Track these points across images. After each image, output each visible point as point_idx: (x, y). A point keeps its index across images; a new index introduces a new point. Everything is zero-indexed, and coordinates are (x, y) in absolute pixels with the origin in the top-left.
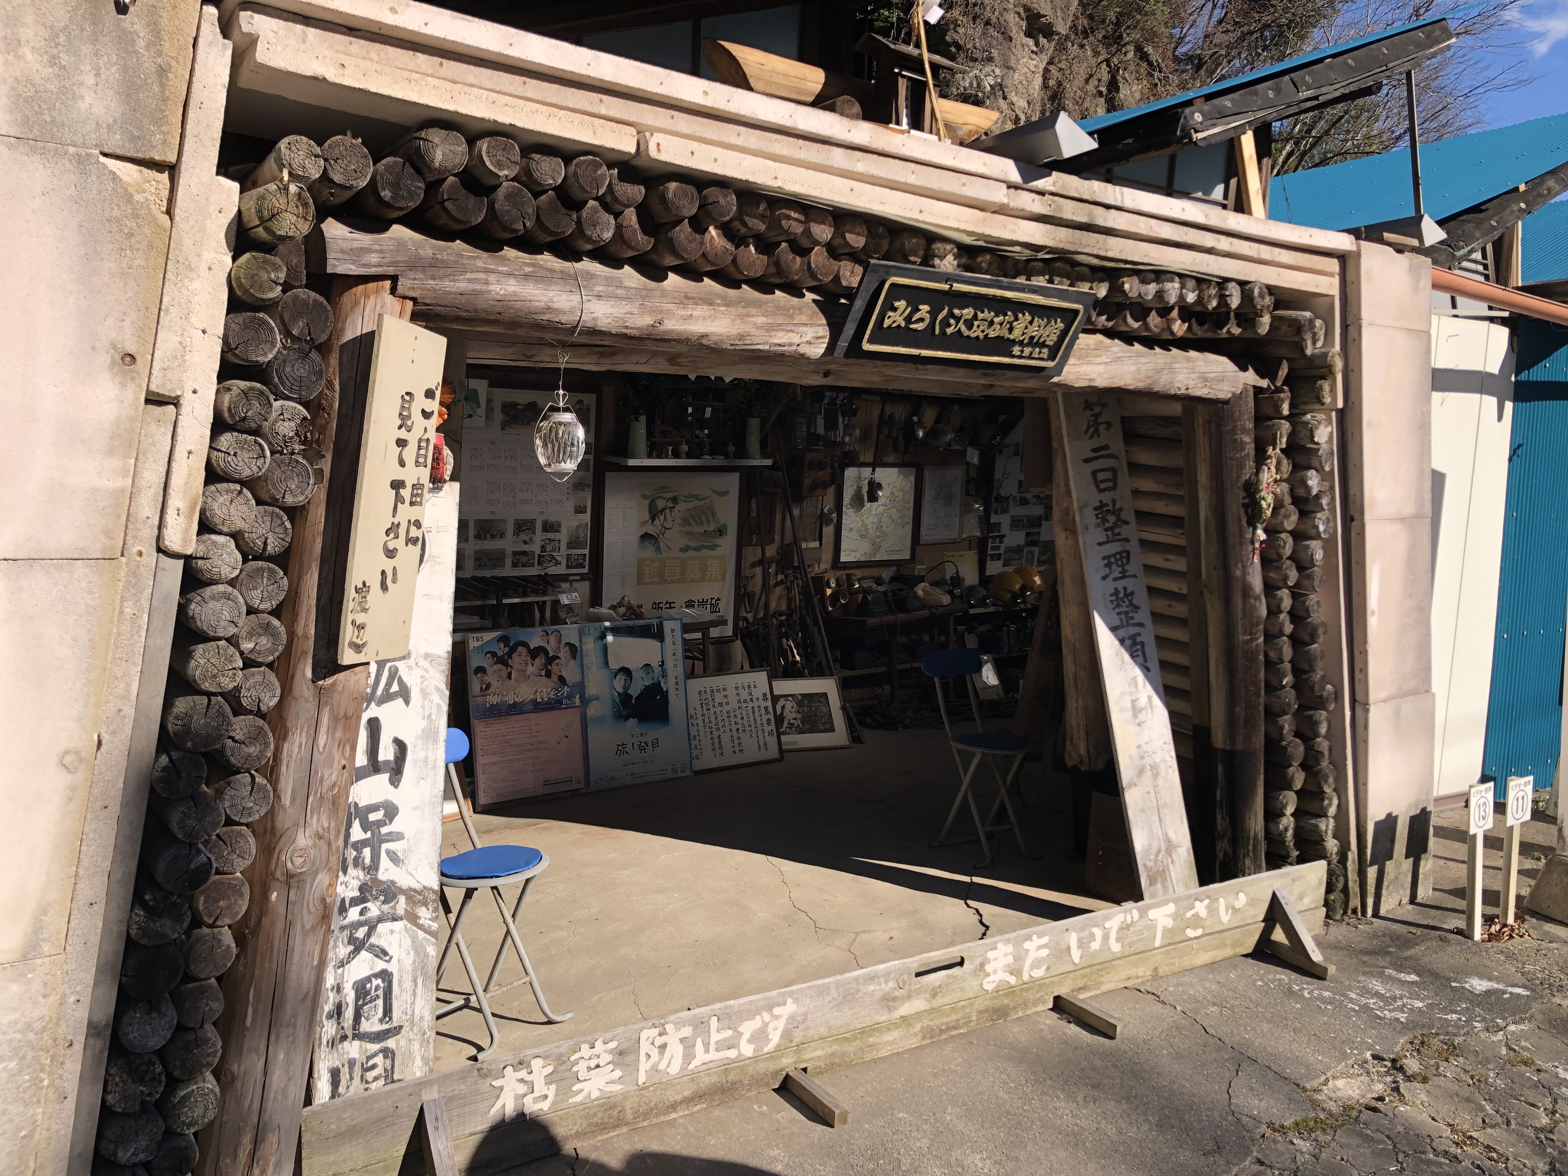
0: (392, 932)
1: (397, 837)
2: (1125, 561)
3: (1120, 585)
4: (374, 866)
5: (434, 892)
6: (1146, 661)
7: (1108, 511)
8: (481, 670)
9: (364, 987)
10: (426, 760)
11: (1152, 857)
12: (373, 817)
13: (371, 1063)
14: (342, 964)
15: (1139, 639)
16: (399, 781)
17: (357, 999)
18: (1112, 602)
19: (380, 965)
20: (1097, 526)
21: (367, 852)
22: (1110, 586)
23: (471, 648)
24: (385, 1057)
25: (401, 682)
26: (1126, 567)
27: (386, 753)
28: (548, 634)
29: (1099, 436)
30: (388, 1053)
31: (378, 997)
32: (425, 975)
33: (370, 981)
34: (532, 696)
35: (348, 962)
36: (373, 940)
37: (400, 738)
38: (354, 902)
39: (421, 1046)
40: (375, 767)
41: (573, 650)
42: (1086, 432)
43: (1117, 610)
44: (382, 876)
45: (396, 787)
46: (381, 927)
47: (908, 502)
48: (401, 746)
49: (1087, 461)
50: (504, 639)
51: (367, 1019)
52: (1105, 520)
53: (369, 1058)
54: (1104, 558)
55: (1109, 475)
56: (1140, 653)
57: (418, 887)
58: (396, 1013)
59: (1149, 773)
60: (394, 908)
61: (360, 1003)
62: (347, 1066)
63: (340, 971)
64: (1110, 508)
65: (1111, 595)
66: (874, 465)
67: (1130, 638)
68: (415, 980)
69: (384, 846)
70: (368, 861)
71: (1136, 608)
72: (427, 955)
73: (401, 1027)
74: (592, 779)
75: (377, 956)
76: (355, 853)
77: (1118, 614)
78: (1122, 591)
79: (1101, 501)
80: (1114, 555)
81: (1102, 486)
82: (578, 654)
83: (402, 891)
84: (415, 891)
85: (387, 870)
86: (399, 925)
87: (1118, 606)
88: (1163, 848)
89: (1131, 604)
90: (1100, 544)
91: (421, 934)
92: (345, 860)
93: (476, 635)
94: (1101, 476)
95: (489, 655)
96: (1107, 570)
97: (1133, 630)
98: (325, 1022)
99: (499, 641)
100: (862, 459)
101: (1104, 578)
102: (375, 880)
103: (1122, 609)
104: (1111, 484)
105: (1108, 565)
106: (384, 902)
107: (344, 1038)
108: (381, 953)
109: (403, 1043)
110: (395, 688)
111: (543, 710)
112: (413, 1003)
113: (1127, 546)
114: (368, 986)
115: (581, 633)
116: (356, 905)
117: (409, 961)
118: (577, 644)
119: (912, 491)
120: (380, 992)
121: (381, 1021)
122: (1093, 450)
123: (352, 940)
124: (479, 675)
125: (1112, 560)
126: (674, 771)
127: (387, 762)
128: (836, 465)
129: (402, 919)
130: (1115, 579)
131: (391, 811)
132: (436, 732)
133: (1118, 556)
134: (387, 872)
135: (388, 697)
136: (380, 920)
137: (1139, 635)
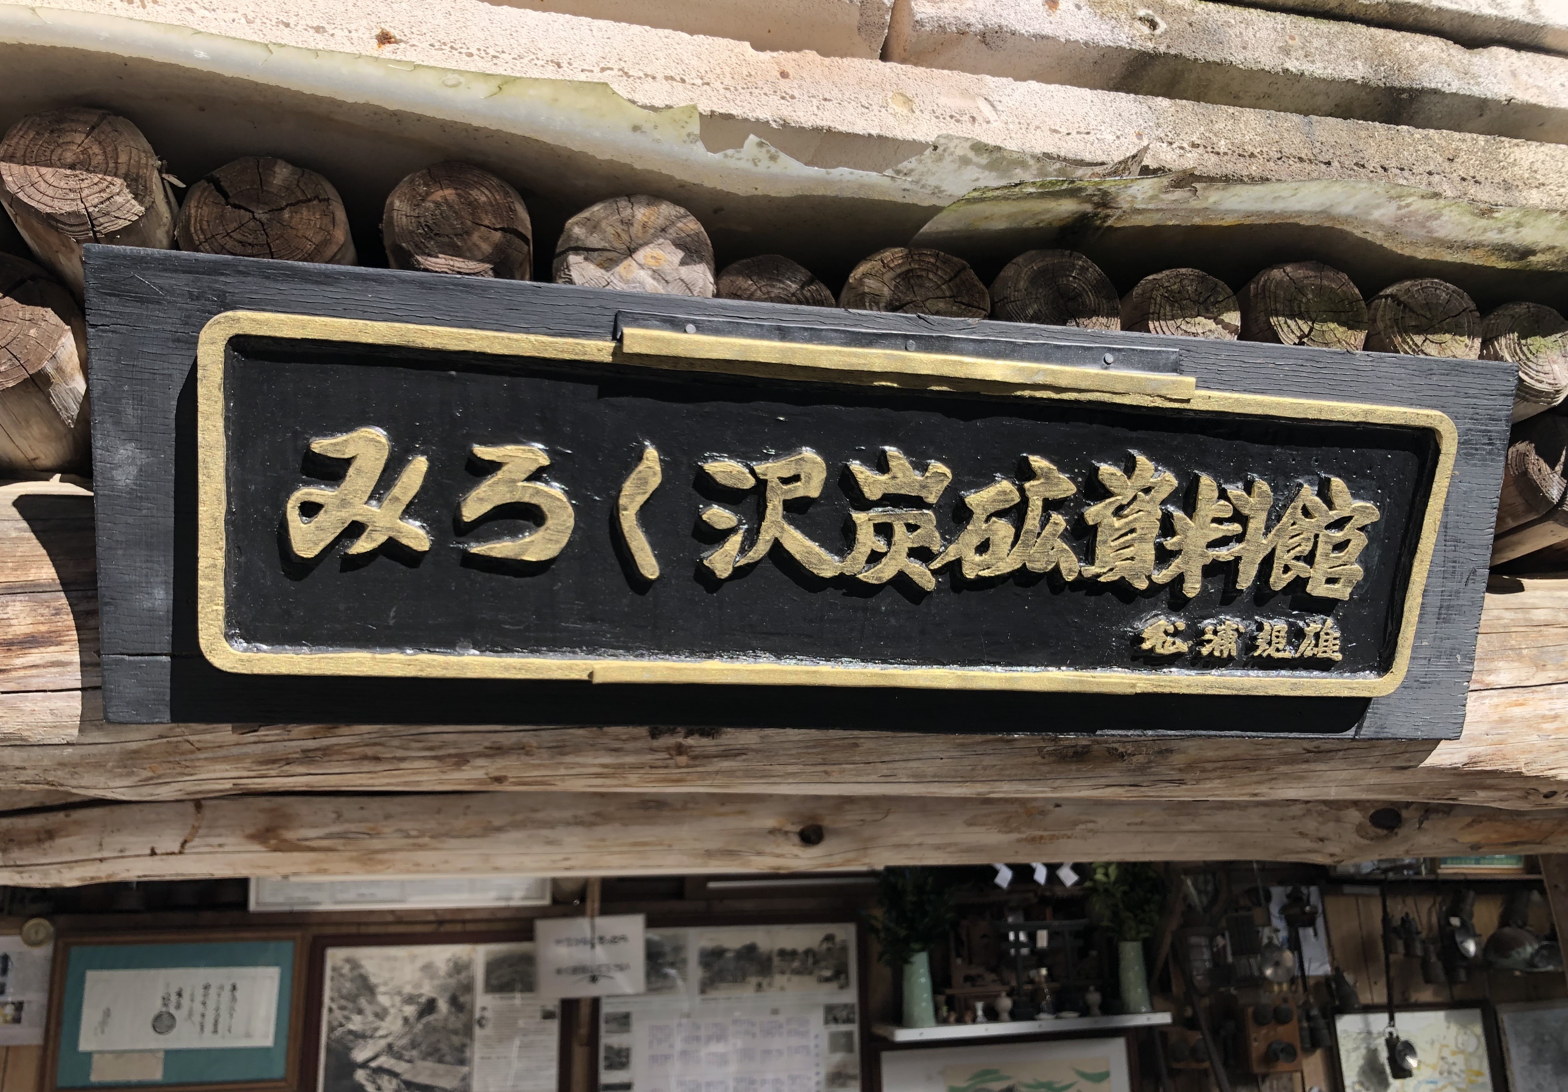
47: (1479, 1074)
66: (1391, 1008)
100: (1365, 998)
119: (1483, 1051)
128: (1315, 1012)
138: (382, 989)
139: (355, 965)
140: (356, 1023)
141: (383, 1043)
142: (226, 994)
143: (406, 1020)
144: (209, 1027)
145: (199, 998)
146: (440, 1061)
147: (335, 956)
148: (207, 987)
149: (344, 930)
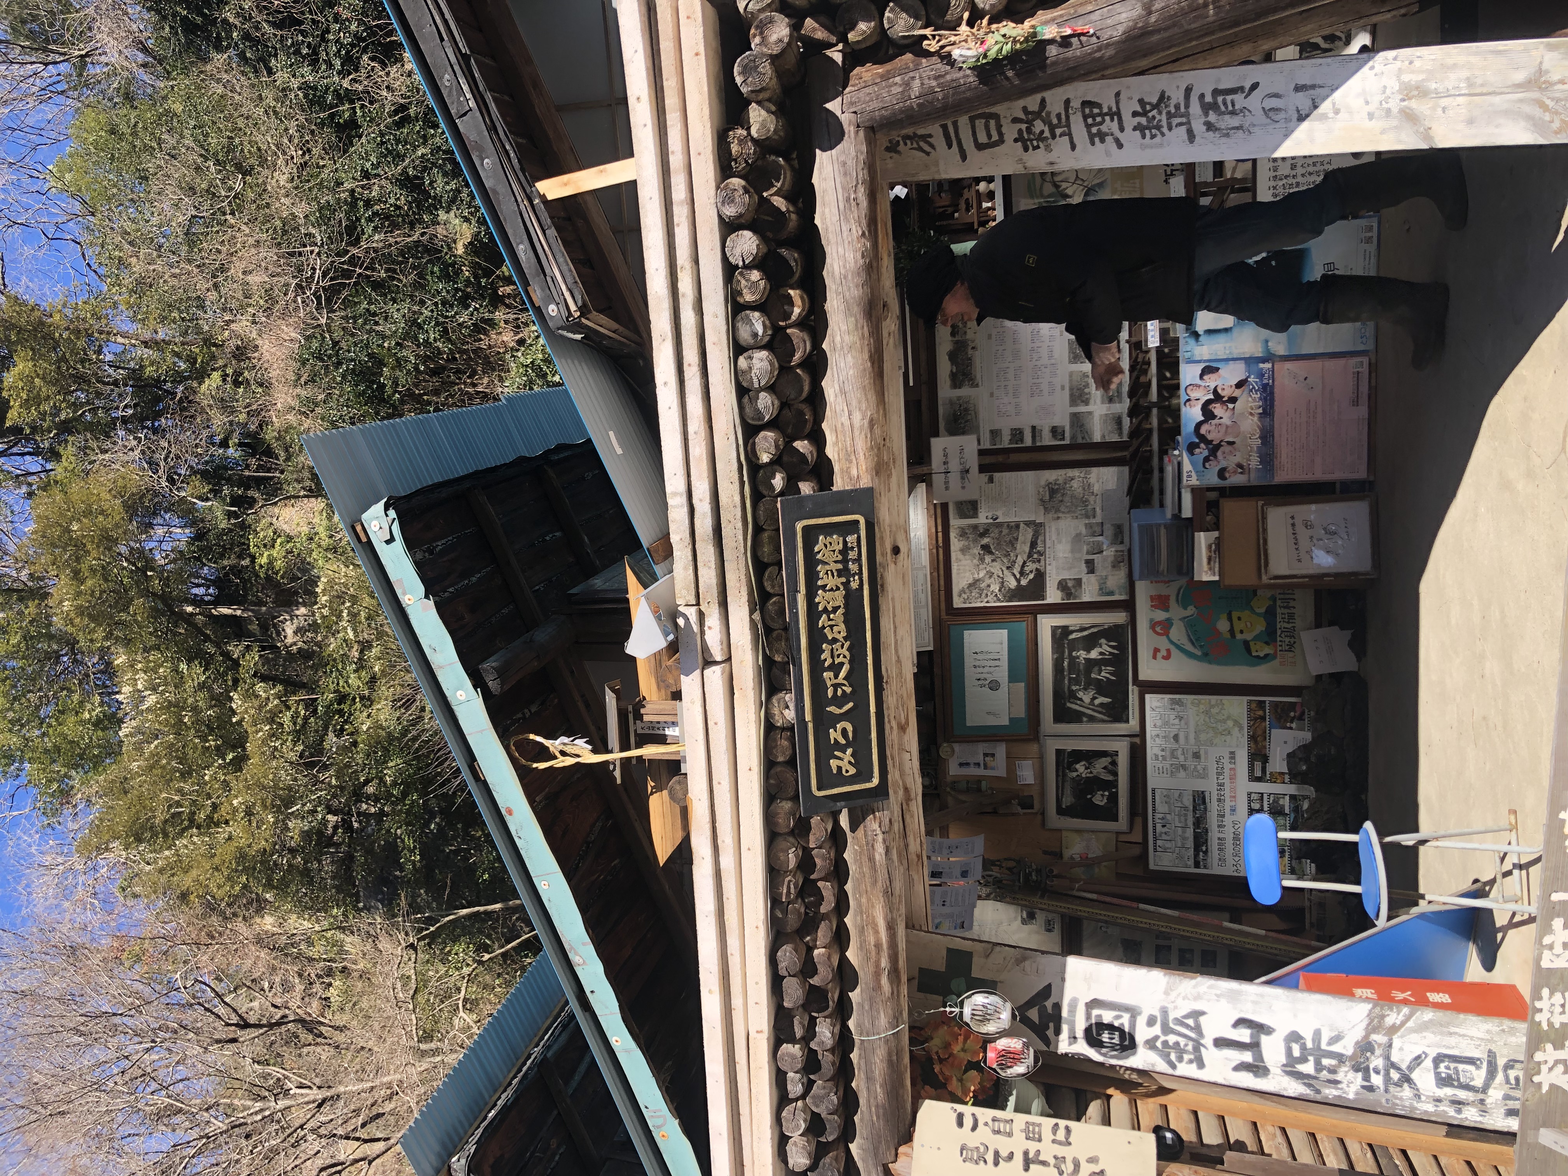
0: (1401, 1049)
1: (1317, 1034)
2: (1096, 111)
3: (1130, 122)
4: (1340, 1058)
5: (1374, 1008)
6: (1241, 89)
7: (1029, 130)
8: (1222, 474)
9: (1443, 1079)
10: (1255, 1003)
11: (1547, 117)
12: (1296, 1053)
13: (1513, 1081)
14: (1418, 1096)
15: (1208, 99)
16: (1269, 1027)
17: (1452, 1086)
18: (1153, 137)
19: (1428, 1063)
20: (1048, 149)
21: (1326, 1062)
22: (1130, 137)
23: (1198, 483)
24: (1512, 1067)
25: (1187, 1016)
26: (1105, 110)
27: (1244, 1035)
28: (1189, 400)
29: (930, 136)
30: (1508, 1066)
31: (1456, 1069)
32: (1448, 1024)
33: (1439, 1073)
34: (1256, 419)
35: (1418, 1090)
36: (1404, 1066)
37: (1233, 1022)
38: (1367, 1078)
39: (1514, 1035)
40: (1254, 1046)
41: (1209, 370)
42: (928, 154)
43: (1165, 130)
44: (1349, 1051)
45: (1274, 1030)
46: (1394, 1059)
48: (1241, 1022)
49: (964, 157)
50: (1191, 448)
51: (1472, 1079)
52: (1040, 137)
53: (1508, 1081)
54: (1093, 144)
55: (980, 124)
56: (1229, 98)
57: (1366, 1022)
58: (1476, 1054)
59: (1413, 104)
60: (1380, 1045)
61: (1456, 1083)
62: (1508, 1102)
63: (1423, 1098)
64: (1024, 126)
65: (1144, 137)
67: (1206, 114)
68: (1451, 1034)
69: (1324, 1046)
70: (1333, 1062)
71: (1163, 97)
72: (1431, 1021)
73: (1490, 1051)
74: (1361, 348)
75: (1419, 1064)
76: (1325, 1072)
77: (1170, 129)
78: (1138, 119)
79: (1016, 141)
80: (1088, 127)
81: (995, 137)
82: (1214, 365)
83: (1367, 1036)
84: (1369, 1025)
85: (1345, 1047)
86: (1397, 1042)
87: (1159, 127)
88: (1536, 95)
89: (1155, 106)
90: (1073, 147)
91: (1410, 1024)
92: (1329, 1081)
93: (1185, 478)
94: (982, 138)
95: (1207, 465)
96: (1109, 139)
97: (1195, 108)
98: (1462, 1116)
99: (1192, 454)
101: (1120, 146)
102: (1351, 1058)
103: (1164, 123)
104: (992, 123)
105: (1102, 136)
106: (1373, 1053)
107: (1482, 1101)
108: (1418, 1060)
109: (1505, 1051)
110: (1191, 1022)
111: (1272, 406)
112: (1472, 1038)
113: (1076, 104)
114: (1443, 1075)
115: (1190, 361)
116: (1369, 1076)
117: (1430, 1037)
118: (1203, 365)
120: (1452, 1065)
121: (1478, 1068)
122: (950, 146)
123: (1398, 1084)
124: (1227, 475)
125: (1094, 130)
126: (1369, 240)
127: (1252, 1036)
129: (1391, 1039)
130: (1122, 129)
131: (1294, 1037)
132: (1232, 991)
133: (1090, 121)
134: (1346, 1047)
135: (1198, 1029)
136: (1387, 1058)
137: (1202, 96)
138: (976, 576)
139: (963, 591)
140: (995, 588)
141: (1006, 572)
142: (979, 657)
143: (993, 561)
144: (997, 663)
145: (981, 670)
146: (1017, 539)
147: (958, 603)
148: (975, 667)
149: (943, 598)
